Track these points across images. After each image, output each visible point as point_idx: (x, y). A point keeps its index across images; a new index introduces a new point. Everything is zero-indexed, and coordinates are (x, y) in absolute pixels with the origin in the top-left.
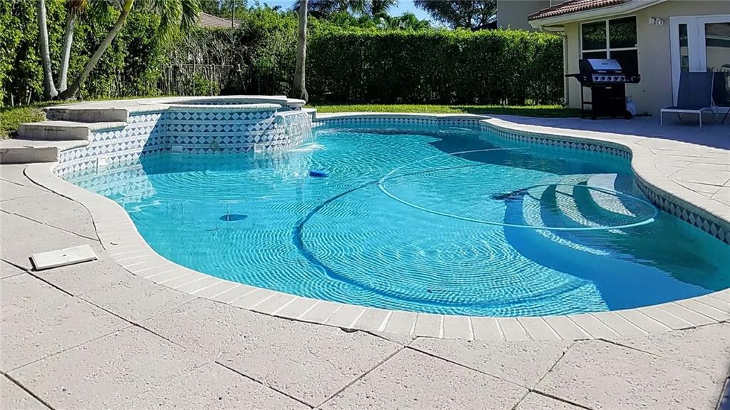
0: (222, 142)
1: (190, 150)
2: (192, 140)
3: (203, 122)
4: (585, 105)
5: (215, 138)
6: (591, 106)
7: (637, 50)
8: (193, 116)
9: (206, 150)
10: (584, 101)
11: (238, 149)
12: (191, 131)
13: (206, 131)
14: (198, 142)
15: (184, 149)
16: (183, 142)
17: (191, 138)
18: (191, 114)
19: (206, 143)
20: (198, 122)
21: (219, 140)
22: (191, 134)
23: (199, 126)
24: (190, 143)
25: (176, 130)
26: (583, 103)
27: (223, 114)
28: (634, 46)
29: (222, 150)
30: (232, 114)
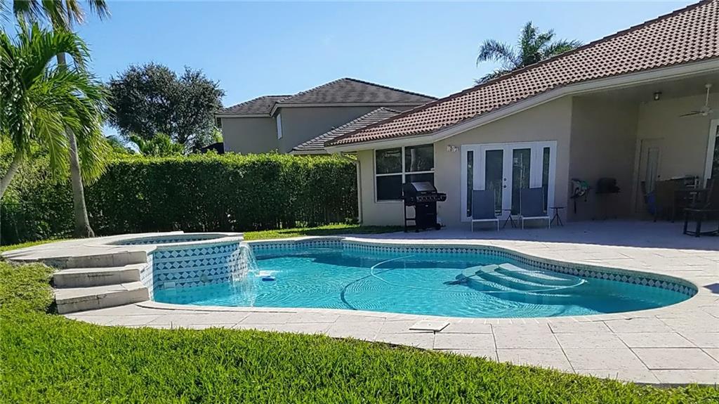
0: (210, 274)
1: (183, 284)
2: (183, 275)
3: (191, 258)
4: (407, 221)
5: (203, 271)
6: (414, 221)
7: (433, 174)
8: (180, 253)
9: (197, 282)
10: (407, 217)
11: (222, 279)
12: (180, 267)
13: (195, 266)
14: (189, 277)
15: (176, 284)
16: (174, 278)
17: (181, 273)
18: (178, 251)
19: (196, 276)
20: (187, 259)
21: (206, 273)
22: (181, 270)
23: (187, 262)
24: (182, 278)
25: (165, 268)
26: (406, 219)
27: (207, 249)
28: (430, 170)
29: (211, 281)
30: (213, 248)
